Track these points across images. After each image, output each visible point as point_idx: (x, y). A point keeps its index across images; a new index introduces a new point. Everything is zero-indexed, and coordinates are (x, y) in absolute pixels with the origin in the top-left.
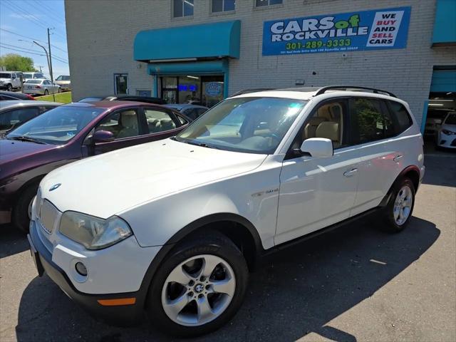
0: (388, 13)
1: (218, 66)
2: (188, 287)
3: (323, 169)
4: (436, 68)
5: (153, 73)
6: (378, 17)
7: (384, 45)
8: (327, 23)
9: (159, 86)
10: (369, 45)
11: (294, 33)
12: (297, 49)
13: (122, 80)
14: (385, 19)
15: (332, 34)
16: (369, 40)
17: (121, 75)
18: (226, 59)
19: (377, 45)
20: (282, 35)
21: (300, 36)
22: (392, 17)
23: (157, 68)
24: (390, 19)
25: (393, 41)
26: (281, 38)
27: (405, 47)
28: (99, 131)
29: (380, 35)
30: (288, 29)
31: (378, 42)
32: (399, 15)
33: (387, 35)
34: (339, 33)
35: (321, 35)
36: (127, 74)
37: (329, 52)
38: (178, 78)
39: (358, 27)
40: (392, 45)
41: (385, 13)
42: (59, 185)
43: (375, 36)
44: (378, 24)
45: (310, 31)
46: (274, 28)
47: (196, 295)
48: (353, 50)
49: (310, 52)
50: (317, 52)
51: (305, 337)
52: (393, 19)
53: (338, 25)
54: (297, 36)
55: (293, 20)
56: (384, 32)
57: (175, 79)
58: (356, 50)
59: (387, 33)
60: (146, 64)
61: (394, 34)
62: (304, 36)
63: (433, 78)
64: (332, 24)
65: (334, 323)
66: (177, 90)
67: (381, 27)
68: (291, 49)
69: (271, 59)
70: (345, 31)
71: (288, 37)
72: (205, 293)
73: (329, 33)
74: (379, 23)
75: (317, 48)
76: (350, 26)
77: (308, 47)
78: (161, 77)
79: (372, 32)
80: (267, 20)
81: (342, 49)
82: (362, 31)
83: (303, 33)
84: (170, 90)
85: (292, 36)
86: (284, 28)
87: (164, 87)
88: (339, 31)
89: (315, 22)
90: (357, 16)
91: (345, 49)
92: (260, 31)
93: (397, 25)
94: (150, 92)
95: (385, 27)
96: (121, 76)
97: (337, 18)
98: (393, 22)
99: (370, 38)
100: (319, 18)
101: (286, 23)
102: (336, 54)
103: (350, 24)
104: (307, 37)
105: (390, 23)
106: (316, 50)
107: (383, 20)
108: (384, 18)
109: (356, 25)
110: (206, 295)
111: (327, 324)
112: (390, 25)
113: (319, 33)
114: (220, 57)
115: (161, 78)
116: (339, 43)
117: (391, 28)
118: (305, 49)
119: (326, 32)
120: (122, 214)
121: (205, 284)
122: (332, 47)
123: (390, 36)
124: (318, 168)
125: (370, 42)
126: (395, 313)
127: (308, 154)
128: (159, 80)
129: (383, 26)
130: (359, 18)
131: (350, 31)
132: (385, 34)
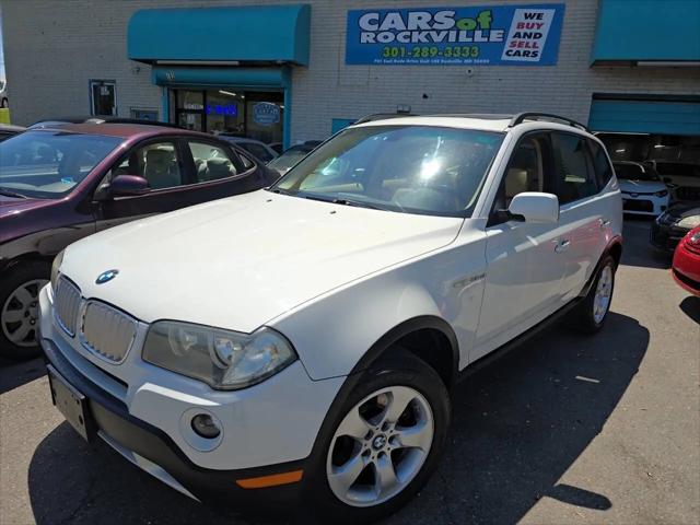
0: (533, 11)
1: (275, 76)
2: (364, 442)
3: (534, 242)
4: (596, 97)
5: (161, 83)
6: (519, 16)
7: (525, 59)
8: (445, 20)
9: (173, 105)
10: (504, 57)
11: (395, 32)
12: (399, 57)
13: (104, 91)
14: (529, 20)
15: (452, 38)
16: (505, 50)
17: (102, 83)
18: (288, 67)
19: (517, 58)
20: (377, 33)
21: (405, 37)
22: (538, 18)
23: (170, 75)
24: (535, 20)
25: (539, 54)
26: (375, 39)
27: (555, 65)
28: (120, 177)
29: (520, 45)
30: (386, 25)
31: (517, 53)
32: (549, 15)
33: (531, 45)
34: (463, 37)
35: (437, 38)
36: (114, 81)
37: (447, 64)
38: (205, 93)
39: (490, 29)
40: (537, 59)
41: (529, 11)
42: (116, 272)
43: (513, 44)
44: (518, 28)
45: (419, 30)
46: (364, 22)
47: (374, 453)
48: (483, 64)
49: (419, 64)
50: (430, 64)
51: (537, 505)
52: (540, 22)
53: (460, 24)
54: (400, 38)
55: (392, 11)
56: (526, 39)
57: (200, 96)
58: (486, 64)
59: (531, 41)
60: (149, 67)
61: (541, 43)
62: (410, 37)
63: (592, 111)
64: (451, 23)
65: (567, 479)
66: (203, 114)
67: (522, 31)
68: (390, 57)
69: (360, 71)
70: (471, 34)
71: (386, 37)
72: (388, 448)
73: (448, 35)
74: (520, 26)
75: (429, 57)
76: (478, 26)
77: (417, 55)
78: (175, 90)
79: (510, 39)
80: (354, 8)
81: (466, 61)
82: (495, 36)
83: (409, 33)
84: (192, 111)
85: (391, 37)
86: (380, 22)
87: (180, 107)
88: (463, 34)
89: (427, 17)
90: (489, 13)
91: (470, 61)
92: (342, 25)
93: (545, 31)
94: (156, 113)
95: (529, 31)
96: (102, 85)
97: (459, 14)
98: (539, 26)
99: (507, 47)
100: (433, 12)
101: (383, 14)
102: (458, 69)
103: (478, 24)
104: (415, 40)
105: (536, 26)
106: (428, 61)
107: (526, 21)
108: (526, 18)
109: (488, 27)
110: (389, 453)
111: (559, 482)
112: (535, 30)
113: (433, 34)
114: (279, 62)
115: (176, 92)
116: (463, 51)
117: (536, 34)
118: (412, 57)
119: (443, 34)
120: (277, 324)
121: (388, 434)
122: (452, 57)
123: (534, 46)
124: (528, 240)
125: (507, 53)
126: (643, 454)
127: (521, 218)
128: (172, 95)
129: (525, 30)
130: (491, 16)
131: (478, 34)
132: (528, 43)
